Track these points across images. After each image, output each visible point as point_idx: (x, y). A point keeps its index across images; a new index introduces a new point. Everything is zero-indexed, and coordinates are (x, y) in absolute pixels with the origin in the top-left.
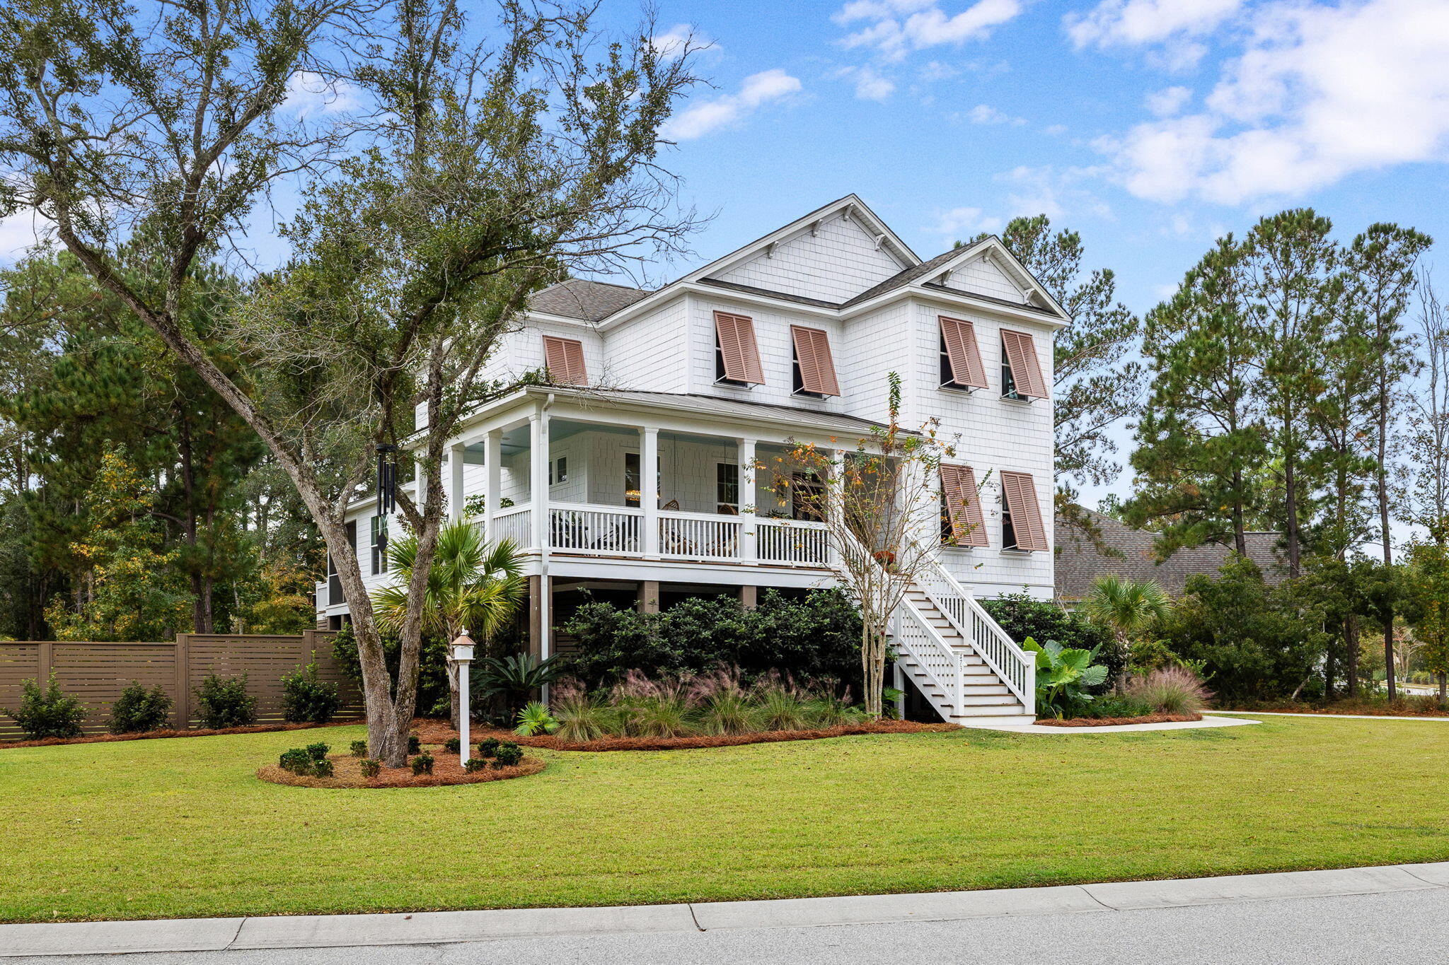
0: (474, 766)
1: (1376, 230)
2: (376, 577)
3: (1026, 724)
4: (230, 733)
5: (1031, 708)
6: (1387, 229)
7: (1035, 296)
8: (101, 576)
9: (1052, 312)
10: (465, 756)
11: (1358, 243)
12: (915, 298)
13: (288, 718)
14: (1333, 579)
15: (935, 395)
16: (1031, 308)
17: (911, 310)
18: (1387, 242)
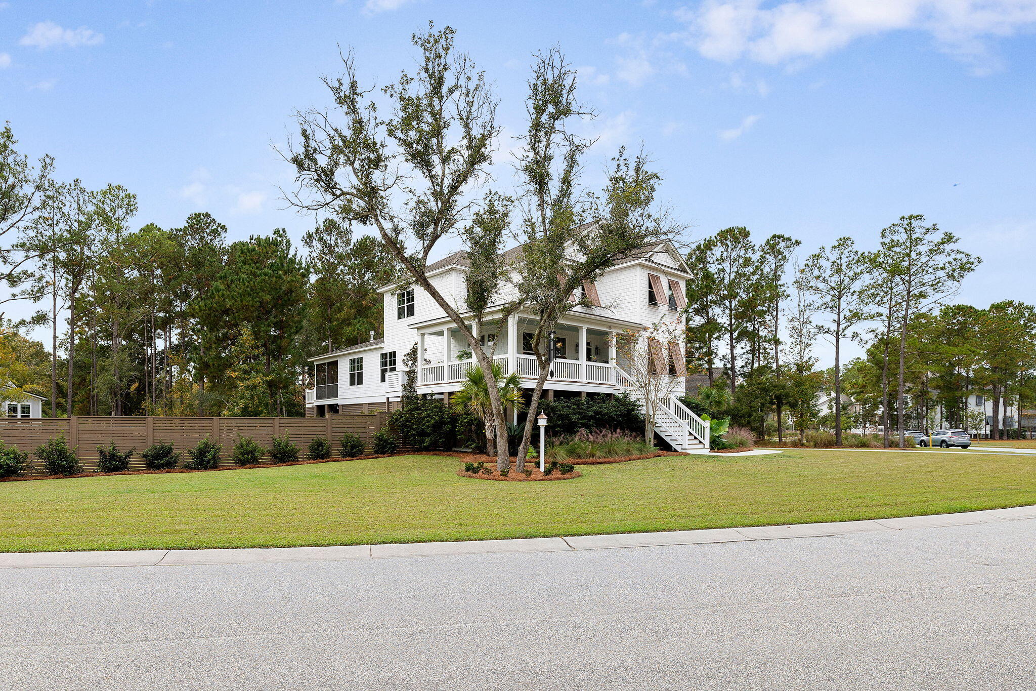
0: (548, 472)
1: (774, 236)
2: (353, 387)
3: (706, 452)
4: (359, 459)
5: (708, 444)
6: (779, 237)
7: (681, 265)
8: (241, 386)
9: (686, 272)
10: (542, 469)
11: (768, 242)
12: (640, 265)
13: (376, 452)
14: (760, 389)
15: (646, 308)
16: (679, 270)
17: (639, 269)
18: (779, 242)
